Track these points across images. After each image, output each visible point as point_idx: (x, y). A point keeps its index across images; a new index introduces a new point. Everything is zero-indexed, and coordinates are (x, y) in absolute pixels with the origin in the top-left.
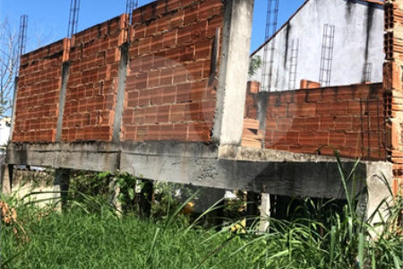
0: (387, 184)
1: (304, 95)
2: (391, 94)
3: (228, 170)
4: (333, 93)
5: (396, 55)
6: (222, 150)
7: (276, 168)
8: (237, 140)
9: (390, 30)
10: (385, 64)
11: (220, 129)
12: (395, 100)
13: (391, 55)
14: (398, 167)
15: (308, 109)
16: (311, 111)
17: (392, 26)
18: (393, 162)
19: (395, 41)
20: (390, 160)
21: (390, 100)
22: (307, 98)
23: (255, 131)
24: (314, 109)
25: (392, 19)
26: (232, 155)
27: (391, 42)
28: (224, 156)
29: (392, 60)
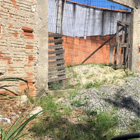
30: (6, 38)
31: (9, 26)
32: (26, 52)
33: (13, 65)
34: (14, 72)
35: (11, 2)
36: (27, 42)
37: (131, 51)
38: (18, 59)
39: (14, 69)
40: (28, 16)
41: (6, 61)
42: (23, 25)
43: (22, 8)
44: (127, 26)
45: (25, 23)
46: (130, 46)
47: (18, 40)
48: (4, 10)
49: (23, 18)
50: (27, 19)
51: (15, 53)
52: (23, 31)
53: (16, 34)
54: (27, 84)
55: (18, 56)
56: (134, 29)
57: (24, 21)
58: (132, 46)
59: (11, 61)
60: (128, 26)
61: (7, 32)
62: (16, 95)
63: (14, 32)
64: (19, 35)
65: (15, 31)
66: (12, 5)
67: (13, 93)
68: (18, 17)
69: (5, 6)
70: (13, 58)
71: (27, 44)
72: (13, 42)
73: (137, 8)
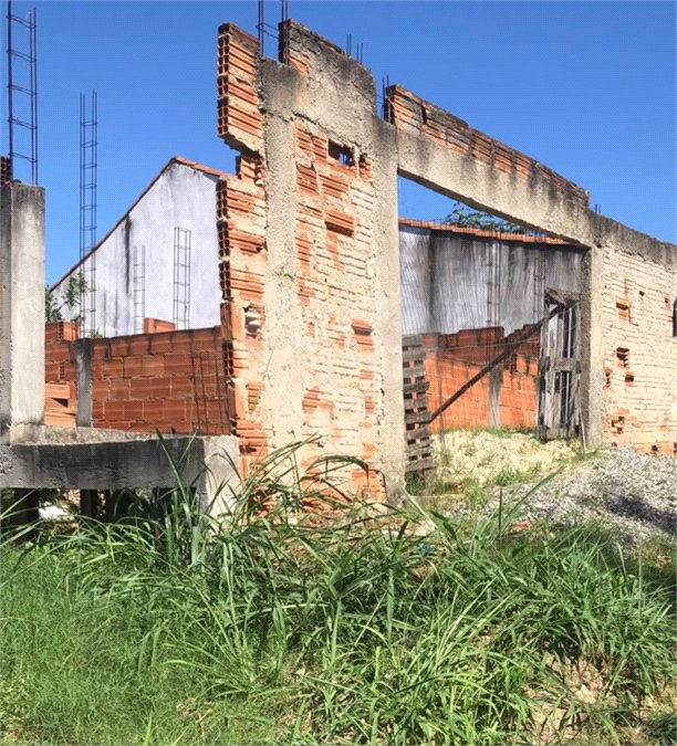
0: (232, 464)
1: (146, 343)
2: (231, 346)
3: (26, 460)
4: (187, 340)
5: (234, 293)
6: (16, 433)
7: (93, 453)
8: (37, 415)
9: (226, 259)
10: (222, 305)
11: (10, 401)
12: (238, 354)
13: (229, 292)
14: (246, 442)
15: (153, 365)
16: (157, 369)
17: (228, 253)
18: (238, 436)
19: (233, 274)
20: (235, 433)
21: (231, 355)
22: (150, 347)
23: (64, 402)
24: (162, 365)
25: (227, 243)
26: (32, 438)
27: (228, 274)
28: (20, 440)
29: (231, 299)
30: (324, 351)
31: (327, 319)
32: (361, 388)
33: (338, 424)
34: (343, 441)
35: (330, 255)
36: (362, 360)
37: (585, 384)
38: (346, 406)
39: (342, 433)
40: (361, 290)
41: (327, 413)
42: (353, 317)
43: (351, 269)
44: (571, 302)
45: (357, 310)
46: (583, 367)
47: (346, 355)
48: (319, 275)
49: (351, 295)
50: (361, 298)
51: (343, 391)
52: (353, 331)
53: (340, 341)
54: (367, 474)
55: (346, 399)
56: (594, 313)
57: (354, 306)
58: (587, 367)
59: (336, 412)
60: (574, 302)
61: (326, 334)
62: (349, 500)
63: (337, 336)
64: (347, 342)
65: (338, 332)
66: (332, 263)
67: (343, 495)
68: (344, 294)
69: (320, 267)
70: (339, 406)
71: (361, 367)
72: (338, 362)
73: (599, 246)
